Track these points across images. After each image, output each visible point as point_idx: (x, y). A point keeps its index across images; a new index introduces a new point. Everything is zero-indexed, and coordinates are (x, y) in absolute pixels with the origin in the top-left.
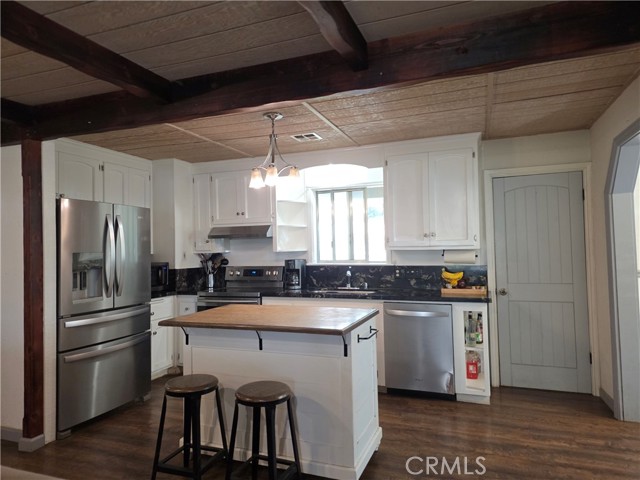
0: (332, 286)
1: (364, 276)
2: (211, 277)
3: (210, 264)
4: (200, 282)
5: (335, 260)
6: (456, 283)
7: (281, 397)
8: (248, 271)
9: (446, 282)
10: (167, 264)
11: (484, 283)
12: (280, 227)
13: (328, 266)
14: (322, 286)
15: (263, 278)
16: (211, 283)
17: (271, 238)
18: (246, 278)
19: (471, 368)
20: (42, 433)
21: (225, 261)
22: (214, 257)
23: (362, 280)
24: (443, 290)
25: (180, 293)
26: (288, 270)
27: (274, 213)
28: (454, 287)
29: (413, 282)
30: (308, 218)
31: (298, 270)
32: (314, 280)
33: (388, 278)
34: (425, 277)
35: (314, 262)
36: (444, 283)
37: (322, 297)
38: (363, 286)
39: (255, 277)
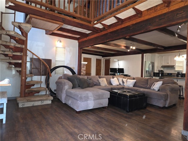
2: (160, 74)
12: (177, 66)
17: (175, 68)
22: (161, 71)
27: (176, 63)
30: (183, 64)
31: (180, 74)
35: (184, 73)
39: (170, 75)
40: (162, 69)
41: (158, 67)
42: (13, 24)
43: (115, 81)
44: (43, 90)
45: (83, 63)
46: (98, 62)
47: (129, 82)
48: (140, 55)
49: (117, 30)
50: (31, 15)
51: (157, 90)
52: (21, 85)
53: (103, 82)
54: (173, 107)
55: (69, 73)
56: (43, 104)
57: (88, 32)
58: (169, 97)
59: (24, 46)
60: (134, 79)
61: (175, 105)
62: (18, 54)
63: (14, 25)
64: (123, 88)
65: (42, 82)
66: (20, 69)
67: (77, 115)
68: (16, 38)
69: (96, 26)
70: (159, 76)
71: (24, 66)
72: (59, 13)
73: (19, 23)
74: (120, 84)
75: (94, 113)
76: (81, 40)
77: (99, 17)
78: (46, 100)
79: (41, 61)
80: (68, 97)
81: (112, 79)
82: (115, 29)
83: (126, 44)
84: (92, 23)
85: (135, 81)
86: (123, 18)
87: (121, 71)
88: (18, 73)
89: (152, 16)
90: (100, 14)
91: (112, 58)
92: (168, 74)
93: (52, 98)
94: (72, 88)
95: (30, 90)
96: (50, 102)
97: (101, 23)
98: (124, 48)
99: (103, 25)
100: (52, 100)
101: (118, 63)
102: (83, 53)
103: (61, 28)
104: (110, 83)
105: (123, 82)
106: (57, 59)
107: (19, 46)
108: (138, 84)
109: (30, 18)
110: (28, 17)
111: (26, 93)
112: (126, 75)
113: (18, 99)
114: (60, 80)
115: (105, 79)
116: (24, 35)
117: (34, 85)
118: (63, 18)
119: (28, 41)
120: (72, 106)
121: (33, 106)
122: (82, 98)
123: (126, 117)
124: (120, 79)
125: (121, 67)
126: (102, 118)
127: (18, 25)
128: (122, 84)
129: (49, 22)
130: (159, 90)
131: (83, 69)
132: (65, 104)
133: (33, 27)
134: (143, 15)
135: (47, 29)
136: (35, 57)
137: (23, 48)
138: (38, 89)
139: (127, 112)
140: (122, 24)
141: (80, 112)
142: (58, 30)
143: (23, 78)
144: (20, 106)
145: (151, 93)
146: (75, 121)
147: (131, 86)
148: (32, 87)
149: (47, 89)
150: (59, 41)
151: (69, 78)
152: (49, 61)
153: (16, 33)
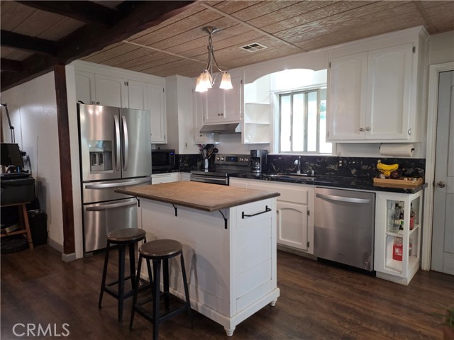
0: (288, 172)
1: (312, 164)
3: (205, 151)
4: (199, 164)
5: (292, 151)
6: (389, 174)
7: (170, 253)
8: (228, 158)
9: (381, 173)
10: (173, 151)
11: (422, 176)
12: (247, 124)
13: (285, 156)
14: (279, 172)
15: (238, 163)
16: (207, 166)
17: (240, 133)
18: (228, 163)
19: (397, 250)
20: (74, 252)
21: (216, 150)
23: (311, 168)
24: (375, 180)
25: (181, 171)
26: (252, 158)
27: (243, 114)
28: (387, 178)
29: (353, 171)
30: (271, 117)
31: (259, 158)
32: (274, 167)
33: (333, 167)
34: (365, 167)
35: (275, 152)
36: (378, 173)
37: (269, 180)
38: (310, 173)
39: (232, 162)
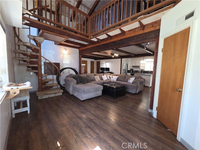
12: (141, 66)
22: (132, 69)
30: (145, 65)
31: (143, 71)
39: (137, 72)
40: (132, 68)
41: (130, 67)
42: (28, 37)
43: (105, 77)
44: (55, 86)
45: (82, 65)
46: (92, 63)
47: (114, 77)
48: (120, 59)
49: (108, 43)
50: (43, 30)
51: (131, 83)
52: (39, 83)
53: (97, 78)
54: (140, 93)
55: (74, 73)
56: (56, 95)
57: (86, 43)
58: (139, 87)
59: (38, 54)
60: (117, 75)
61: (141, 91)
62: (35, 60)
63: (30, 38)
64: (110, 82)
65: (54, 80)
66: (37, 71)
67: (82, 103)
68: (32, 48)
69: (92, 40)
70: (130, 72)
71: (40, 69)
72: (64, 29)
73: (33, 36)
74: (108, 79)
75: (93, 101)
76: (81, 49)
77: (94, 33)
78: (59, 93)
79: (52, 64)
80: (74, 91)
81: (103, 76)
82: (106, 42)
83: (112, 52)
84: (89, 37)
85: (117, 77)
86: (112, 35)
87: (108, 69)
88: (35, 74)
89: (132, 36)
90: (95, 31)
91: (101, 61)
92: (136, 71)
93: (62, 91)
94: (77, 84)
95: (46, 86)
96: (61, 94)
97: (96, 38)
98: (110, 55)
99: (98, 39)
100: (62, 93)
101: (105, 64)
102: (82, 57)
103: (67, 40)
104: (102, 79)
105: (110, 78)
106: (64, 63)
107: (35, 54)
108: (119, 79)
109: (43, 32)
110: (41, 31)
111: (43, 88)
112: (111, 73)
113: (37, 93)
114: (67, 78)
115: (98, 76)
116: (38, 45)
117: (48, 82)
118: (68, 33)
119: (41, 49)
120: (77, 97)
121: (49, 98)
122: (85, 92)
123: (114, 102)
124: (108, 76)
125: (107, 67)
126: (99, 104)
127: (33, 38)
128: (109, 79)
129: (58, 36)
130: (133, 83)
131: (83, 69)
132: (72, 95)
133: (45, 39)
134: (126, 34)
135: (56, 41)
136: (47, 61)
137: (38, 56)
138: (52, 85)
139: (114, 98)
140: (111, 39)
141: (83, 101)
142: (64, 42)
143: (40, 78)
144: (39, 98)
145: (128, 85)
146: (81, 108)
147: (115, 80)
148: (47, 84)
149: (58, 85)
150: (65, 50)
151: (74, 77)
152: (58, 65)
153: (32, 44)
